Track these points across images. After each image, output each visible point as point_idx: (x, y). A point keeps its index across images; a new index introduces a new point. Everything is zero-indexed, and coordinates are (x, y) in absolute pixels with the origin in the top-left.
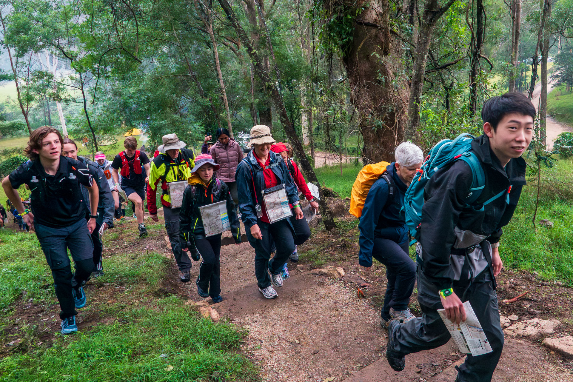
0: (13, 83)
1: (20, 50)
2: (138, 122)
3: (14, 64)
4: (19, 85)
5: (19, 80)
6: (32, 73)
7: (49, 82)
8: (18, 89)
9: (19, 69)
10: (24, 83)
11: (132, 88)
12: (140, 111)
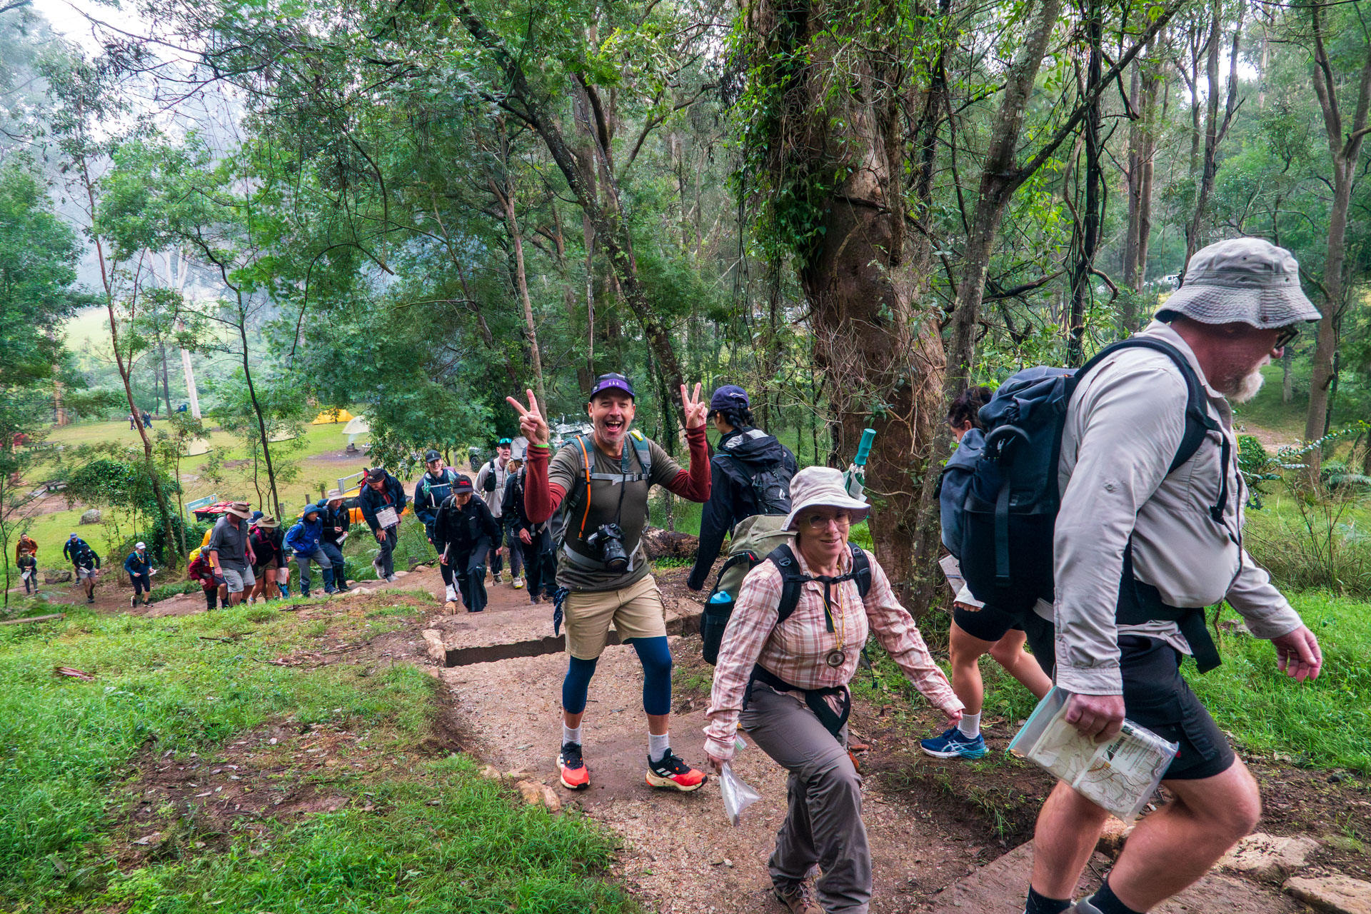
0: (104, 310)
1: (122, 245)
2: (362, 394)
3: (108, 274)
4: (115, 315)
5: (118, 306)
6: (144, 294)
7: (177, 311)
8: (113, 324)
9: (118, 284)
10: (125, 314)
11: (351, 326)
12: (366, 372)
